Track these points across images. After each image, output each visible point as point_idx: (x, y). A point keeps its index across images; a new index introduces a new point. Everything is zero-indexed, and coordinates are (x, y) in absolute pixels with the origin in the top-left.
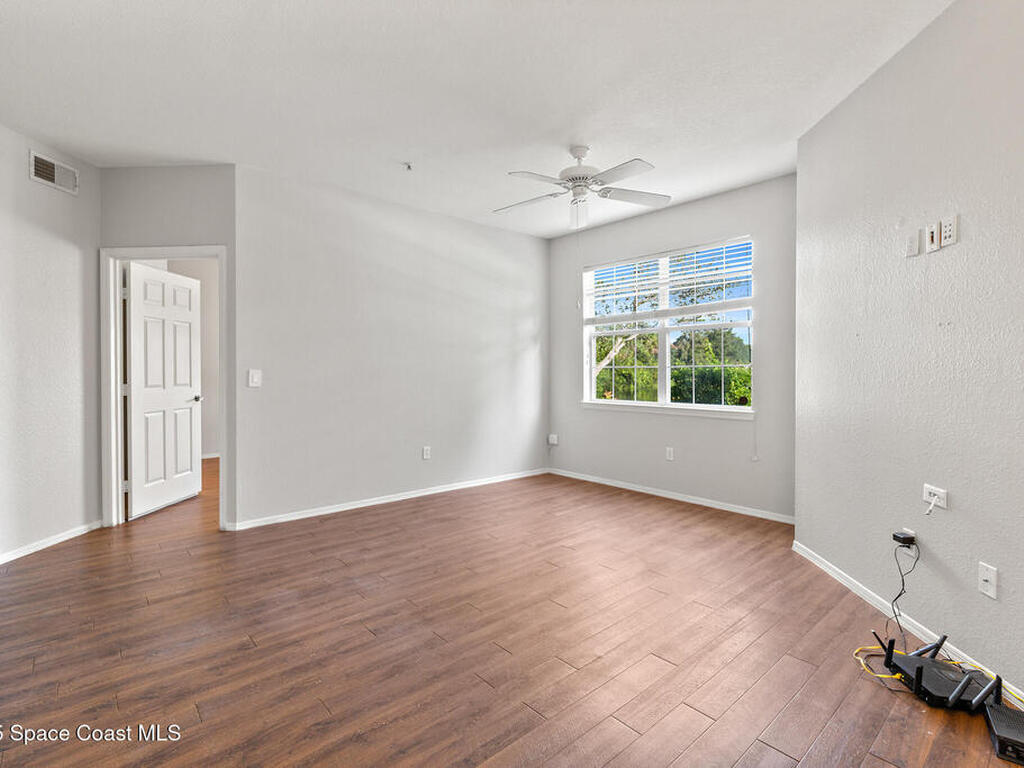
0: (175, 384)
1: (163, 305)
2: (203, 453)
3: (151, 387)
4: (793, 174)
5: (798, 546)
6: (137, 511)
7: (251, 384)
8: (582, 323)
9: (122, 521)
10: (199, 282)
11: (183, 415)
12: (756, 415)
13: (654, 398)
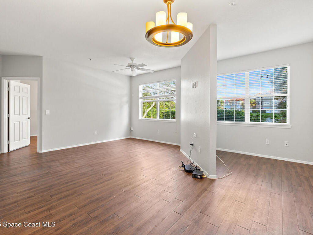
0: (23, 114)
1: (20, 92)
2: (30, 135)
3: (16, 115)
4: (180, 66)
5: (181, 150)
6: (11, 149)
7: (46, 114)
8: (139, 98)
9: (7, 152)
10: (30, 86)
11: (25, 123)
12: (176, 121)
13: (155, 118)
